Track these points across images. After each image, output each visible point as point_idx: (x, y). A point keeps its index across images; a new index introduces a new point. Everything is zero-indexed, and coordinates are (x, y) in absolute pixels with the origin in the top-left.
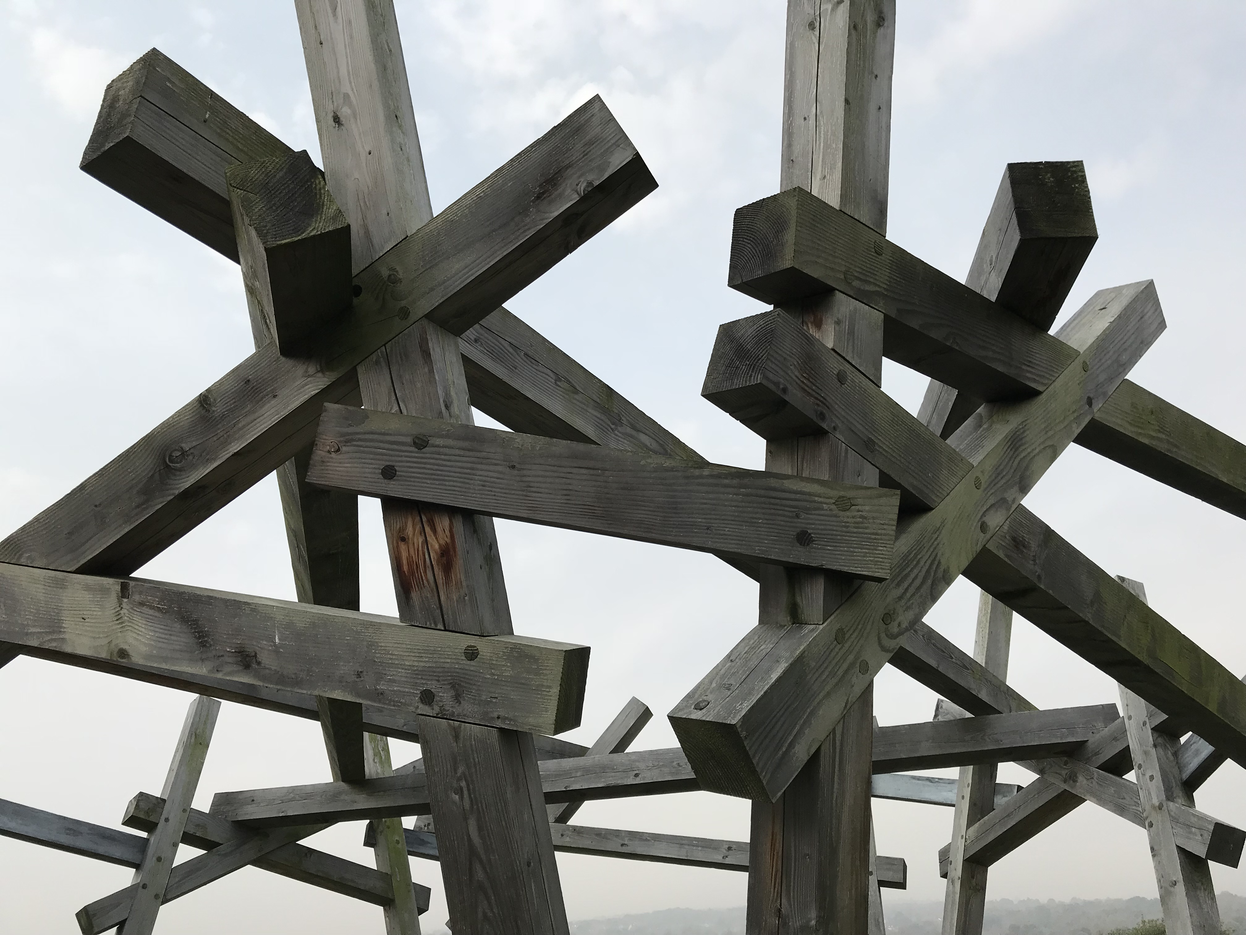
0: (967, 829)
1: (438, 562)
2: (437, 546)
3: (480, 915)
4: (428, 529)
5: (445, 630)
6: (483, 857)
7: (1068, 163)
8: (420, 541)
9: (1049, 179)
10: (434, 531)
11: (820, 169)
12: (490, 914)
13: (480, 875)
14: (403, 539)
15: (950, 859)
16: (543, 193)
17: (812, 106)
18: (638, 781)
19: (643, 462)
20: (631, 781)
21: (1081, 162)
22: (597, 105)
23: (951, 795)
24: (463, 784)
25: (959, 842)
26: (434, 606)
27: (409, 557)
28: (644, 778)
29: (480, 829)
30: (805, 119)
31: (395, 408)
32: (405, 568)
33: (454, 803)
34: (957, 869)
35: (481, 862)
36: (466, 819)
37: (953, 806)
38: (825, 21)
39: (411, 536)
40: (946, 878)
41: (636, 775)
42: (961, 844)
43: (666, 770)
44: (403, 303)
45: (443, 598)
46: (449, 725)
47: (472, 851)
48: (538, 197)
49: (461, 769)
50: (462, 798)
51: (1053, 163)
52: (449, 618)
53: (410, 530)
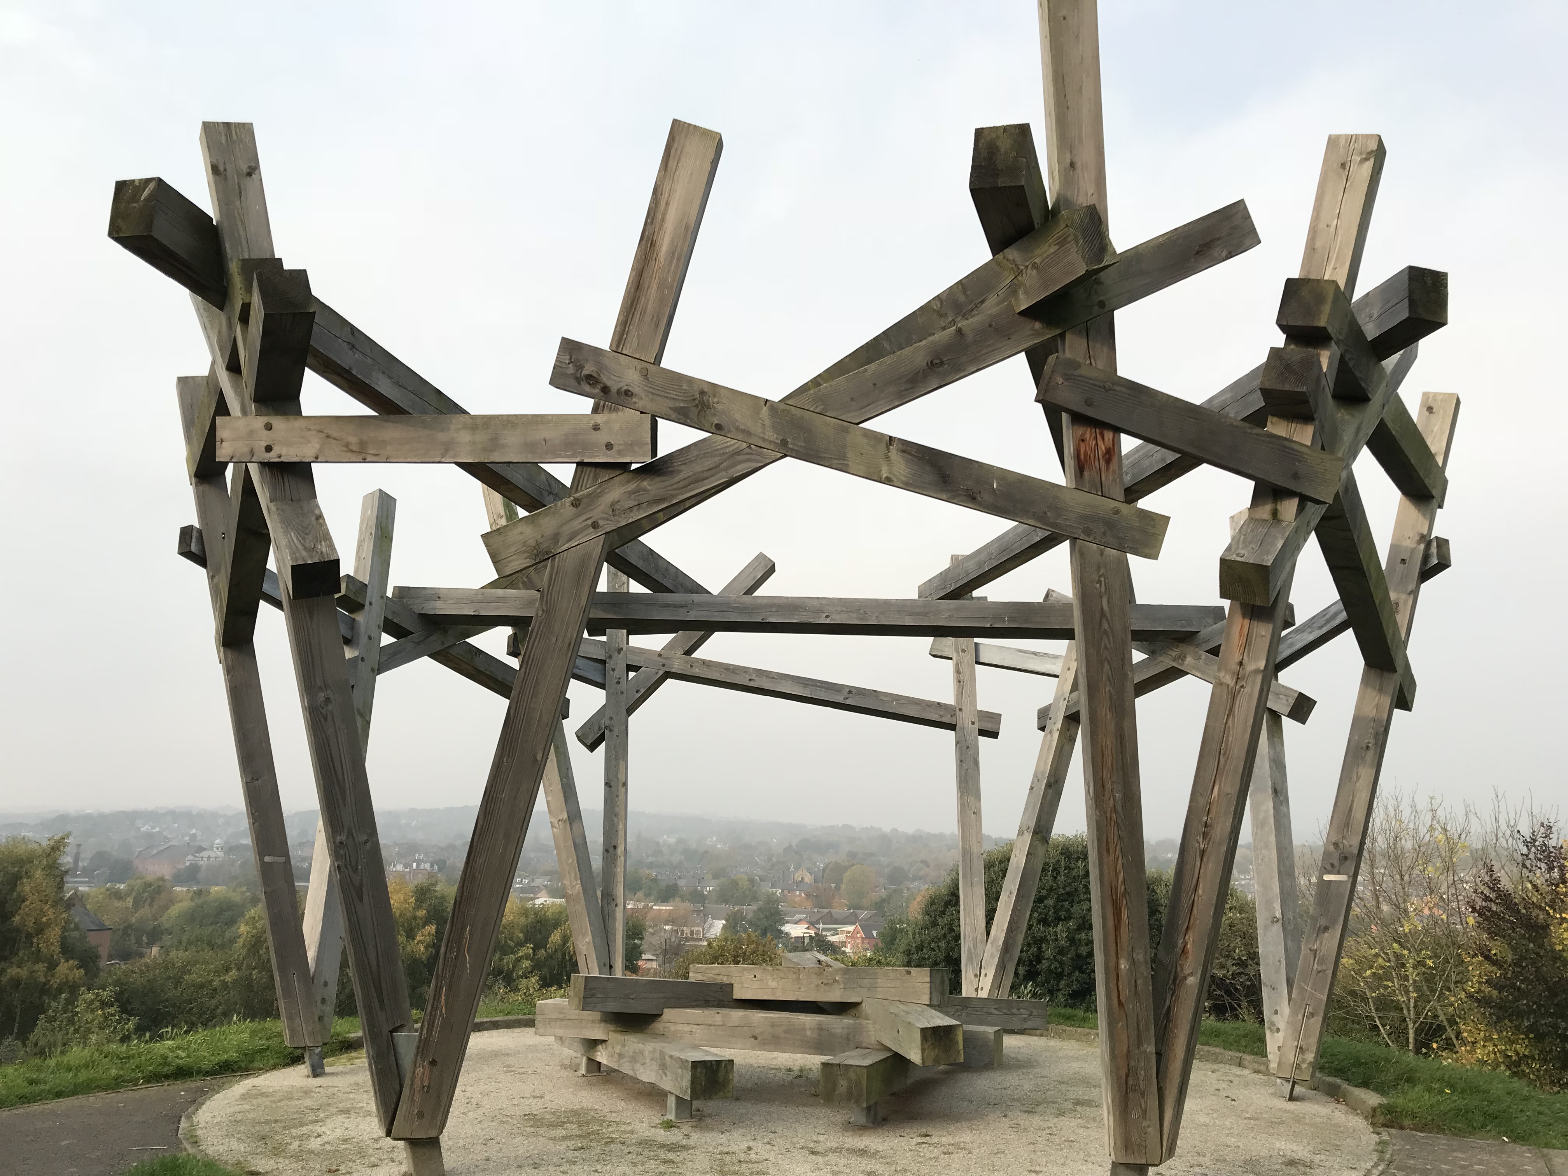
0: (1070, 693)
1: (1103, 457)
2: (1103, 448)
3: (1103, 645)
4: (1099, 437)
5: (1102, 496)
6: (1109, 618)
7: (1440, 272)
8: (1094, 443)
9: (1429, 281)
10: (1103, 439)
11: (1333, 262)
12: (1108, 646)
13: (1105, 626)
14: (1083, 441)
15: (1049, 716)
16: (1201, 251)
17: (1334, 220)
18: (828, 621)
19: (1223, 420)
20: (823, 620)
21: (1447, 274)
22: (1242, 206)
23: (1056, 669)
24: (1102, 579)
25: (1061, 704)
26: (1098, 481)
27: (1085, 451)
28: (833, 620)
29: (1109, 602)
30: (1328, 226)
31: (1088, 362)
32: (1082, 457)
33: (1096, 588)
34: (1057, 723)
35: (1107, 620)
36: (1101, 597)
37: (1057, 676)
38: (1354, 166)
39: (1088, 439)
40: (1043, 731)
41: (827, 617)
42: (1063, 705)
43: (854, 615)
44: (1102, 298)
45: (1103, 478)
46: (1098, 547)
47: (1103, 613)
48: (1197, 253)
49: (1102, 571)
50: (1101, 586)
51: (1434, 271)
52: (1105, 489)
53: (1088, 436)
